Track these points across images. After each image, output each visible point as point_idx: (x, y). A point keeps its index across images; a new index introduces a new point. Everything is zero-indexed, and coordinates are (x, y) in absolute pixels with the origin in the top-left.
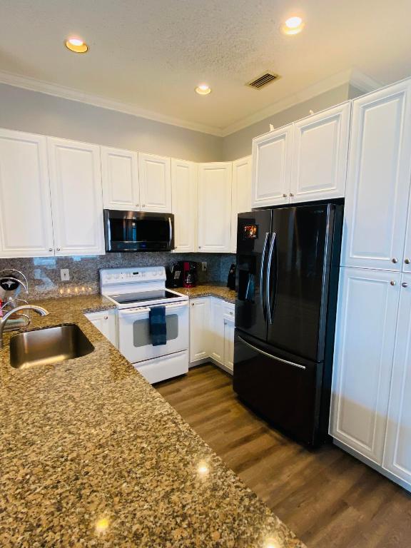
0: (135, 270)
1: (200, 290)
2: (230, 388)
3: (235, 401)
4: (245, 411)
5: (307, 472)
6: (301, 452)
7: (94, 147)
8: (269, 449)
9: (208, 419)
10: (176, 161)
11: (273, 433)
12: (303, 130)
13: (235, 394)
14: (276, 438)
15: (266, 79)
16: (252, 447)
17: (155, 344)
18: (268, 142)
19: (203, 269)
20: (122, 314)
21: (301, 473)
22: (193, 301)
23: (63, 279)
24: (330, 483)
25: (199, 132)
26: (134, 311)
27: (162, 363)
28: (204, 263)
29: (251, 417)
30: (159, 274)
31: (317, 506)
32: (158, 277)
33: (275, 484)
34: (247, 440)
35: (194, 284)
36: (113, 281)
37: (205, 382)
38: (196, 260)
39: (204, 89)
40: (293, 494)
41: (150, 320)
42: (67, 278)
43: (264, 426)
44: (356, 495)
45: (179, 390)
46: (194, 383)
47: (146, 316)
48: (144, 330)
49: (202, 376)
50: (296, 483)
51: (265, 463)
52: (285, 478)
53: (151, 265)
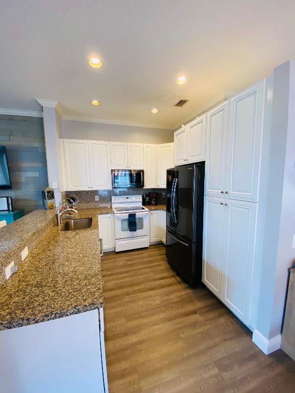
0: (127, 196)
1: (158, 207)
2: (165, 256)
3: (166, 262)
4: (168, 266)
5: (184, 297)
6: (187, 288)
7: (108, 142)
8: (172, 284)
9: (149, 267)
10: (145, 145)
11: (177, 278)
12: (191, 128)
13: (167, 259)
14: (177, 280)
15: (181, 103)
16: (163, 282)
17: (131, 231)
18: (180, 134)
19: (163, 197)
20: (116, 216)
21: (181, 296)
22: (152, 212)
23: (96, 200)
24: (194, 303)
25: (159, 129)
26: (122, 215)
27: (135, 241)
28: (164, 194)
29: (170, 269)
30: (139, 198)
31: (181, 310)
32: (138, 200)
33: (166, 298)
34: (162, 278)
35: (156, 204)
36: (117, 201)
37: (155, 252)
38: (159, 192)
39: (155, 111)
40: (172, 303)
41: (129, 219)
42: (98, 200)
43: (175, 274)
44: (204, 310)
45: (142, 254)
46: (150, 252)
47: (128, 218)
48: (126, 224)
49: (155, 249)
50: (176, 300)
51: (166, 289)
52: (172, 296)
53: (136, 194)
